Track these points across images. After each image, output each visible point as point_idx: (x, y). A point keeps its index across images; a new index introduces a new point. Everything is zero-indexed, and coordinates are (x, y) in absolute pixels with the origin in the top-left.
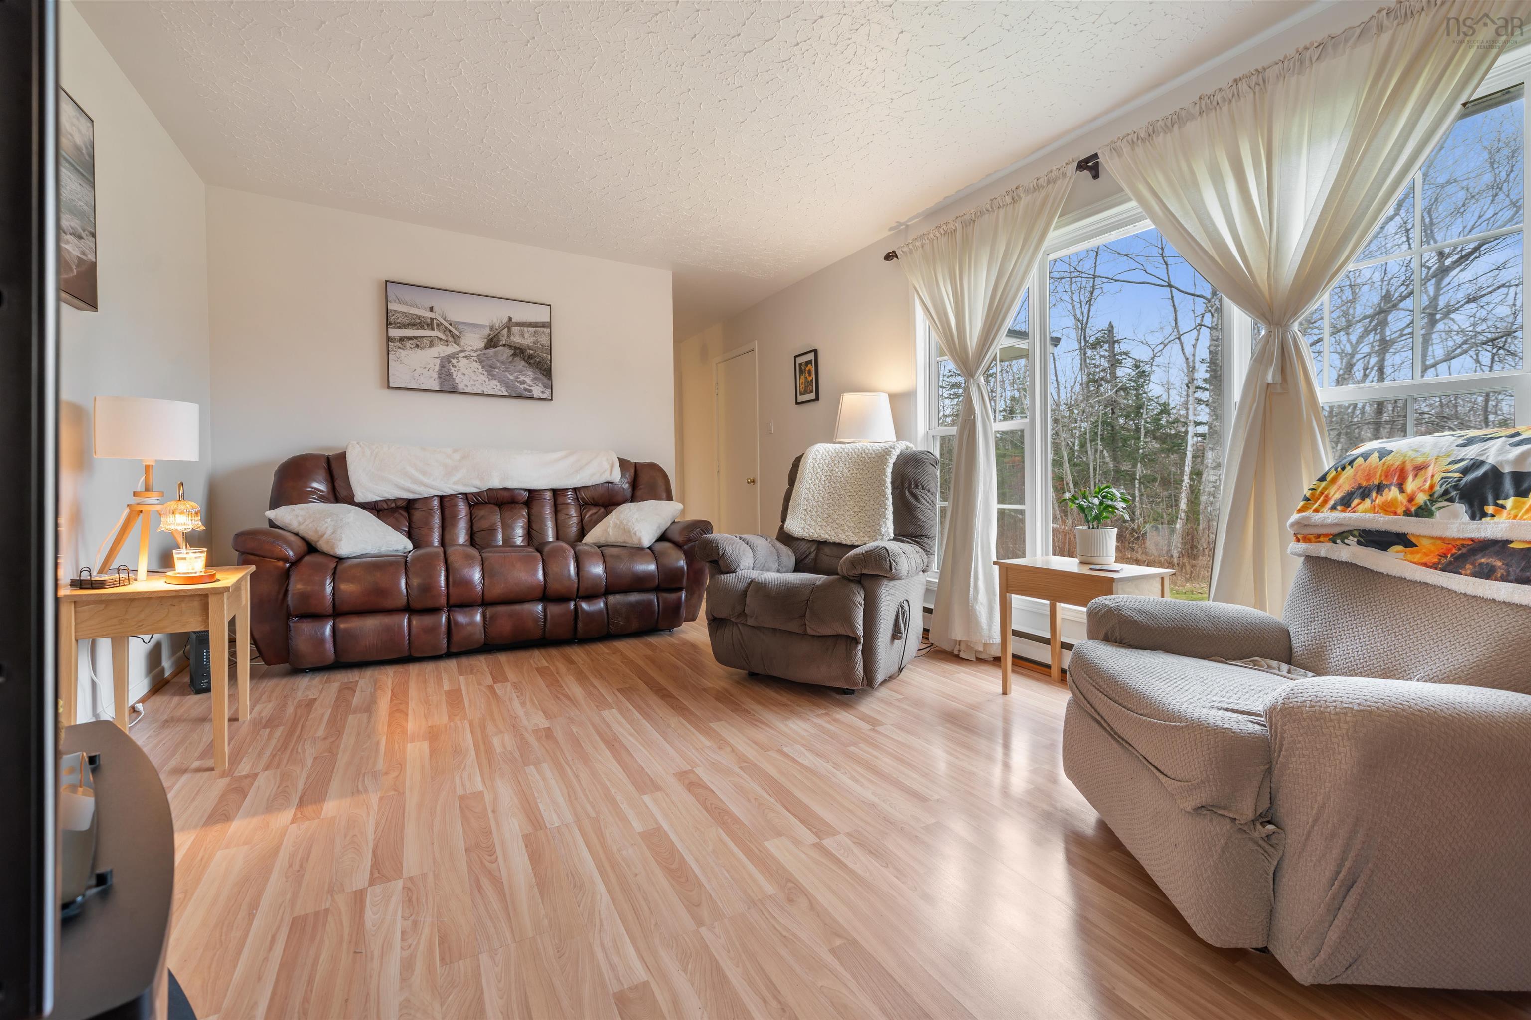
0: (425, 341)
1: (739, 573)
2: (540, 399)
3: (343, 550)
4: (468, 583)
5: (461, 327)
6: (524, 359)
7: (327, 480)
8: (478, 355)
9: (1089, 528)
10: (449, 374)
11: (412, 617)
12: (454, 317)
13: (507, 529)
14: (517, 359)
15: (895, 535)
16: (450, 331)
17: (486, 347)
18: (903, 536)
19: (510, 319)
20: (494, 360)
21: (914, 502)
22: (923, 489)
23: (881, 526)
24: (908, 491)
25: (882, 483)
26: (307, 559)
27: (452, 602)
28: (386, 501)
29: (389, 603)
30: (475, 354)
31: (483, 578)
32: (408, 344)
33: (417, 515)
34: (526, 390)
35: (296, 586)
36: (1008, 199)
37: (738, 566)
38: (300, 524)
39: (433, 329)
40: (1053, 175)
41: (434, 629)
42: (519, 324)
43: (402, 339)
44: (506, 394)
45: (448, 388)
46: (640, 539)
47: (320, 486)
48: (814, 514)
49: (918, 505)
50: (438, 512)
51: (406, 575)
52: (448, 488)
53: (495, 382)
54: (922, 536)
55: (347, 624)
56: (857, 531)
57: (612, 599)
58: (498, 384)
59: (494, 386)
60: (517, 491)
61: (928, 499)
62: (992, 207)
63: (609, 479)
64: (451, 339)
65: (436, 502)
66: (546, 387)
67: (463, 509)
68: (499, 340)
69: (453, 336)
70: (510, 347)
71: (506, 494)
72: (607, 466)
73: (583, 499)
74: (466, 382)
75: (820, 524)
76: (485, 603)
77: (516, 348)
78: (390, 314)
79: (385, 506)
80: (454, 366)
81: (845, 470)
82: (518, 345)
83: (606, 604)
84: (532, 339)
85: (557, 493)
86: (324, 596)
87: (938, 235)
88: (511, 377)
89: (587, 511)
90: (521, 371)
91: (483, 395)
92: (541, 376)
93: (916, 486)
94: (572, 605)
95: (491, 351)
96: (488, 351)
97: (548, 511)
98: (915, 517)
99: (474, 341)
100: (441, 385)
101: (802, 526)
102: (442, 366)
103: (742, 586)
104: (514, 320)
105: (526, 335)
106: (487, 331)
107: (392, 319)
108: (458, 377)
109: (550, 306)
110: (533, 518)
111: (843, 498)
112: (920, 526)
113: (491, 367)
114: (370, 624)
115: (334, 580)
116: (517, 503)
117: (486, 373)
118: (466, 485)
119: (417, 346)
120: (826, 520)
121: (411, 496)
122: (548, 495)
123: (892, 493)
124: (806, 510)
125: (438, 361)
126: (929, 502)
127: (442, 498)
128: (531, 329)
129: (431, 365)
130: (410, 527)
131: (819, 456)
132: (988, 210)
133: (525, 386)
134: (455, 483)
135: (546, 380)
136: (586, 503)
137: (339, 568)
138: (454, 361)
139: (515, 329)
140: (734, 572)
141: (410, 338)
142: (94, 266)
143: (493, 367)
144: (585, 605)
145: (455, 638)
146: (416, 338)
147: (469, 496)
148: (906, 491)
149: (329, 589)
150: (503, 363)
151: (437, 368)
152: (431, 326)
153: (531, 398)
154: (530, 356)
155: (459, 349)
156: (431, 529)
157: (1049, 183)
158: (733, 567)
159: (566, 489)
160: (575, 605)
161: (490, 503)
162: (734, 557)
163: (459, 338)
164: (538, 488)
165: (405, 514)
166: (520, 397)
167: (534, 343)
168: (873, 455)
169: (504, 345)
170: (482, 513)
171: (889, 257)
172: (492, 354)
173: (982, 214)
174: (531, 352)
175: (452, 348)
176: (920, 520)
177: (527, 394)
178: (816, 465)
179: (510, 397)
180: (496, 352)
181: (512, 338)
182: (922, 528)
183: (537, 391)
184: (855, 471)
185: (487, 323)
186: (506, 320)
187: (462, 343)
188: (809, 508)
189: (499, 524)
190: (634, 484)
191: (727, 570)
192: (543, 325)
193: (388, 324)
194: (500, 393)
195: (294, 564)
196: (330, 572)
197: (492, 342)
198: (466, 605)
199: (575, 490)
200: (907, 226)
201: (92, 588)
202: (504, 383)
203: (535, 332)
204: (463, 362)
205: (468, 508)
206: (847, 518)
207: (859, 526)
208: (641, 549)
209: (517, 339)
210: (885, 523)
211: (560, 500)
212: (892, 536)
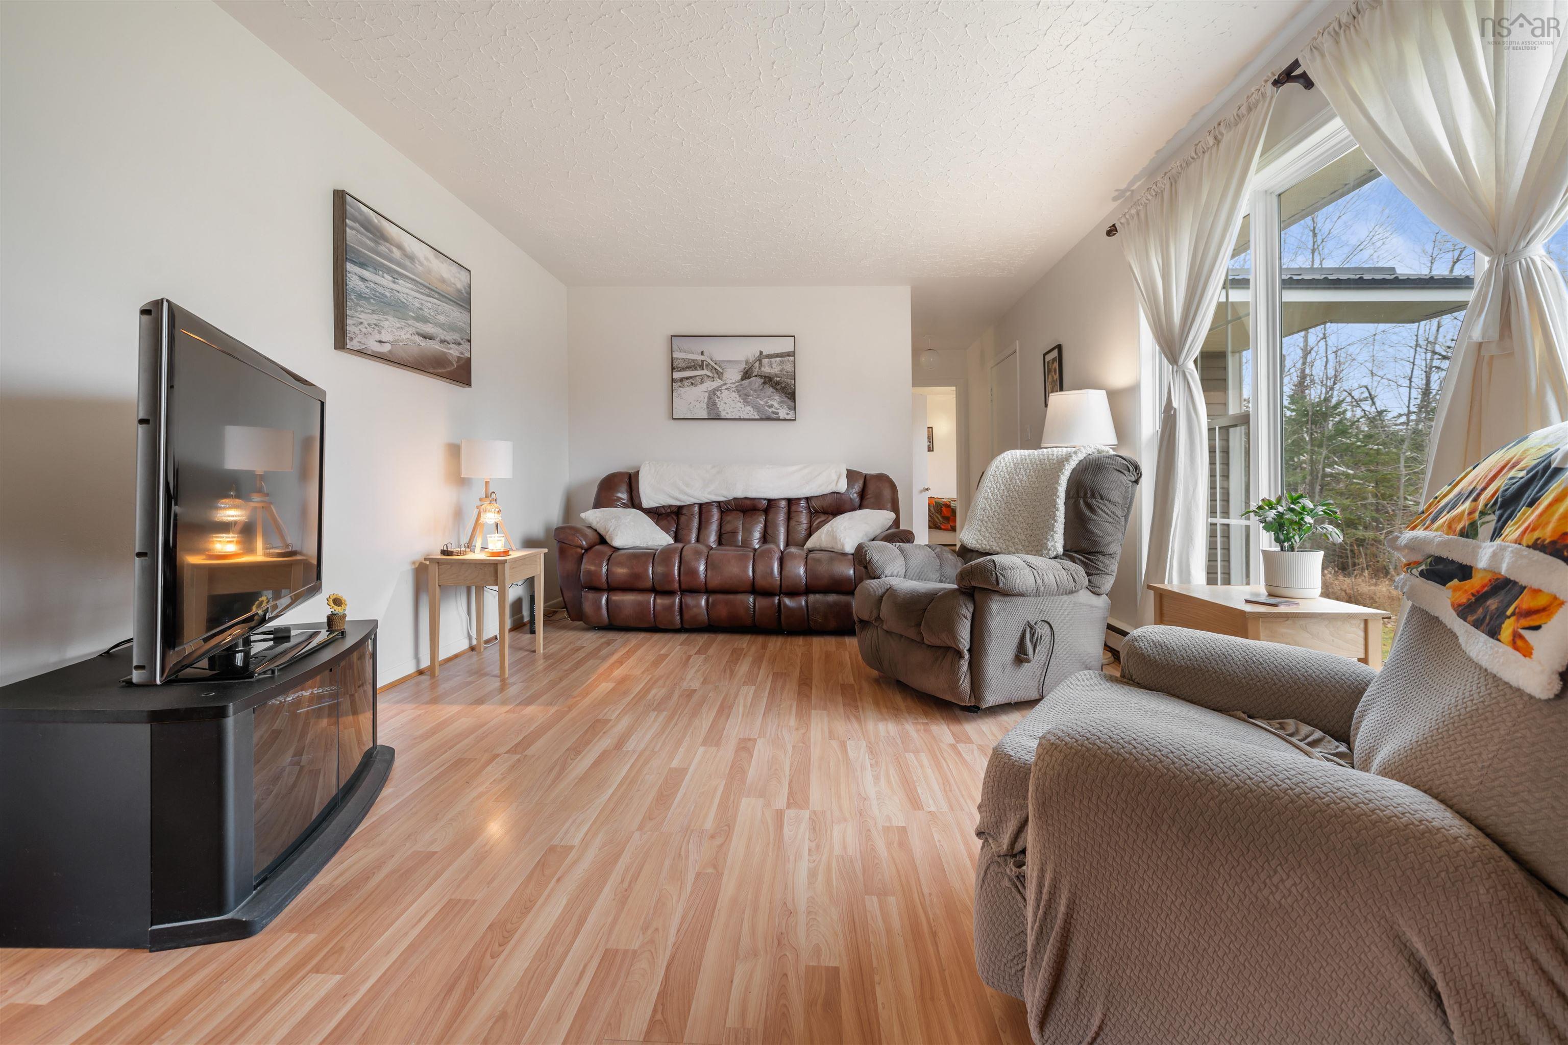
0: (697, 379)
1: (883, 579)
2: (785, 420)
3: (617, 542)
4: (694, 572)
5: (723, 365)
6: (772, 386)
7: (627, 492)
8: (736, 387)
9: (1282, 550)
10: (715, 404)
11: (657, 597)
12: (718, 357)
13: (748, 532)
14: (767, 386)
15: (1065, 550)
16: (715, 369)
17: (742, 379)
18: (1076, 552)
19: (761, 353)
20: (749, 389)
21: (1088, 513)
22: (1102, 498)
23: (1048, 540)
24: (1084, 501)
25: (1055, 492)
26: (598, 547)
27: (683, 587)
28: (663, 507)
29: (641, 585)
30: (734, 386)
31: (706, 570)
32: (686, 383)
33: (683, 519)
34: (773, 413)
35: (586, 566)
36: (1211, 141)
37: (883, 572)
38: (598, 523)
39: (703, 369)
40: (1252, 100)
41: (671, 607)
42: (769, 356)
43: (682, 380)
44: (757, 417)
45: (715, 416)
46: (843, 546)
47: (623, 496)
48: (989, 524)
49: (1094, 517)
50: (697, 516)
51: (653, 564)
52: (705, 497)
53: (749, 408)
54: (1098, 552)
55: (617, 597)
56: (1027, 544)
57: (812, 598)
58: (752, 409)
59: (749, 412)
60: (757, 501)
61: (1107, 511)
62: (1196, 154)
63: (835, 490)
64: (716, 375)
65: (696, 509)
66: (790, 409)
67: (715, 515)
68: (752, 372)
69: (717, 372)
70: (761, 376)
71: (748, 502)
72: (835, 477)
73: (814, 508)
74: (727, 410)
75: (994, 536)
76: (708, 591)
77: (765, 377)
78: (674, 361)
79: (664, 511)
80: (718, 397)
81: (1025, 478)
82: (767, 375)
83: (807, 602)
84: (779, 368)
85: (790, 502)
86: (600, 575)
87: (1150, 197)
88: (762, 402)
89: (816, 519)
90: (769, 397)
91: (740, 419)
92: (786, 399)
93: (1093, 496)
94: (776, 600)
95: (746, 382)
96: (744, 382)
97: (781, 517)
98: (1088, 531)
99: (733, 375)
100: (709, 414)
101: (976, 537)
102: (710, 398)
103: (880, 591)
104: (764, 353)
105: (774, 365)
106: (743, 366)
107: (675, 365)
108: (721, 406)
109: (794, 336)
110: (768, 524)
111: (1019, 508)
112: (1095, 541)
113: (746, 395)
114: (628, 599)
115: (608, 564)
116: (758, 510)
117: (742, 401)
118: (716, 495)
119: (692, 384)
120: (1000, 532)
121: (679, 504)
122: (783, 504)
123: (1065, 504)
124: (982, 521)
125: (707, 394)
126: (1107, 514)
127: (701, 505)
128: (778, 359)
129: (702, 398)
130: (677, 529)
131: (1003, 464)
132: (1193, 158)
133: (773, 409)
134: (709, 493)
135: (790, 403)
136: (817, 512)
137: (613, 555)
138: (718, 393)
139: (765, 361)
140: (879, 578)
141: (687, 378)
142: (469, 360)
143: (747, 395)
144: (787, 601)
145: (686, 617)
146: (691, 377)
147: (722, 504)
148: (1082, 502)
149: (604, 569)
150: (755, 391)
151: (706, 400)
152: (701, 367)
153: (779, 419)
154: (777, 383)
155: (722, 383)
156: (690, 530)
157: (1250, 109)
158: (878, 572)
159: (799, 499)
160: (779, 600)
161: (737, 510)
162: (880, 563)
163: (722, 374)
164: (776, 498)
165: (675, 518)
166: (769, 419)
167: (781, 371)
168: (1055, 461)
169: (756, 376)
170: (729, 518)
171: (1112, 231)
172: (746, 384)
173: (1188, 164)
174: (778, 379)
175: (717, 383)
176: (1094, 534)
177: (774, 416)
178: (998, 473)
179: (761, 419)
180: (750, 383)
181: (763, 369)
182: (1096, 543)
183: (782, 413)
184: (1034, 479)
185: (743, 359)
186: (758, 354)
187: (724, 378)
188: (985, 518)
189: (741, 528)
190: (862, 494)
191: (873, 575)
192: (788, 354)
193: (673, 369)
194: (753, 417)
195: (587, 550)
196: (607, 558)
197: (747, 375)
198: (694, 591)
199: (808, 499)
200: (1133, 191)
201: (448, 555)
202: (756, 408)
203: (781, 362)
204: (725, 393)
205: (719, 514)
206: (1019, 530)
207: (1029, 539)
208: (845, 554)
209: (766, 370)
210: (1052, 536)
211: (794, 508)
212: (1060, 550)
